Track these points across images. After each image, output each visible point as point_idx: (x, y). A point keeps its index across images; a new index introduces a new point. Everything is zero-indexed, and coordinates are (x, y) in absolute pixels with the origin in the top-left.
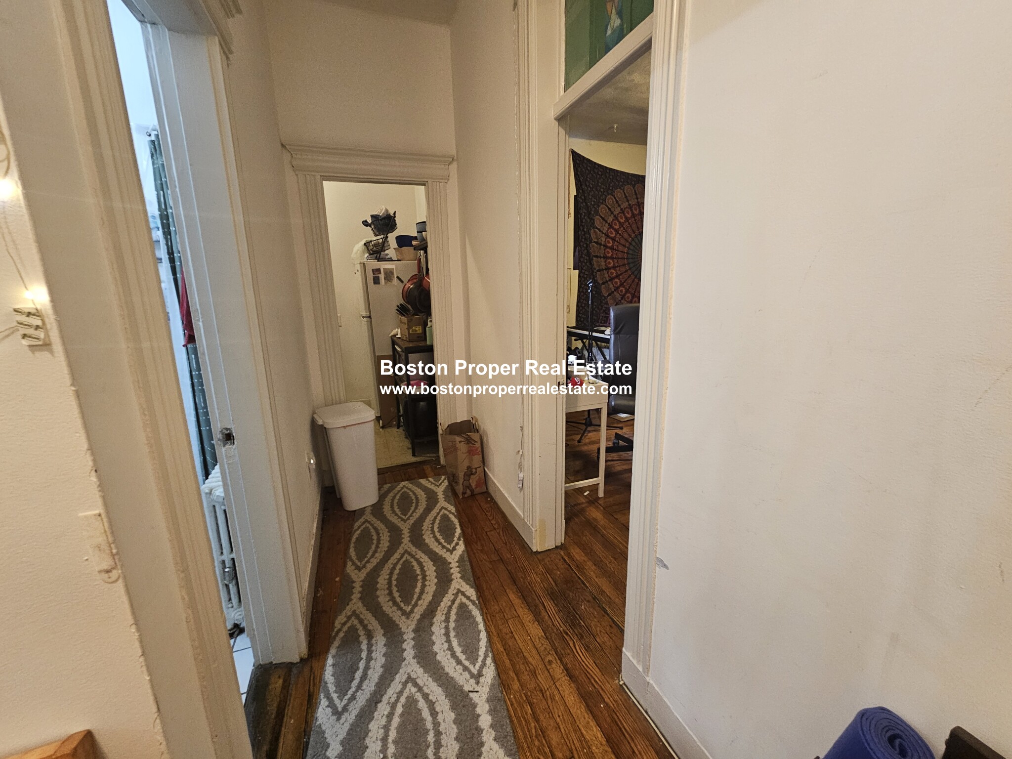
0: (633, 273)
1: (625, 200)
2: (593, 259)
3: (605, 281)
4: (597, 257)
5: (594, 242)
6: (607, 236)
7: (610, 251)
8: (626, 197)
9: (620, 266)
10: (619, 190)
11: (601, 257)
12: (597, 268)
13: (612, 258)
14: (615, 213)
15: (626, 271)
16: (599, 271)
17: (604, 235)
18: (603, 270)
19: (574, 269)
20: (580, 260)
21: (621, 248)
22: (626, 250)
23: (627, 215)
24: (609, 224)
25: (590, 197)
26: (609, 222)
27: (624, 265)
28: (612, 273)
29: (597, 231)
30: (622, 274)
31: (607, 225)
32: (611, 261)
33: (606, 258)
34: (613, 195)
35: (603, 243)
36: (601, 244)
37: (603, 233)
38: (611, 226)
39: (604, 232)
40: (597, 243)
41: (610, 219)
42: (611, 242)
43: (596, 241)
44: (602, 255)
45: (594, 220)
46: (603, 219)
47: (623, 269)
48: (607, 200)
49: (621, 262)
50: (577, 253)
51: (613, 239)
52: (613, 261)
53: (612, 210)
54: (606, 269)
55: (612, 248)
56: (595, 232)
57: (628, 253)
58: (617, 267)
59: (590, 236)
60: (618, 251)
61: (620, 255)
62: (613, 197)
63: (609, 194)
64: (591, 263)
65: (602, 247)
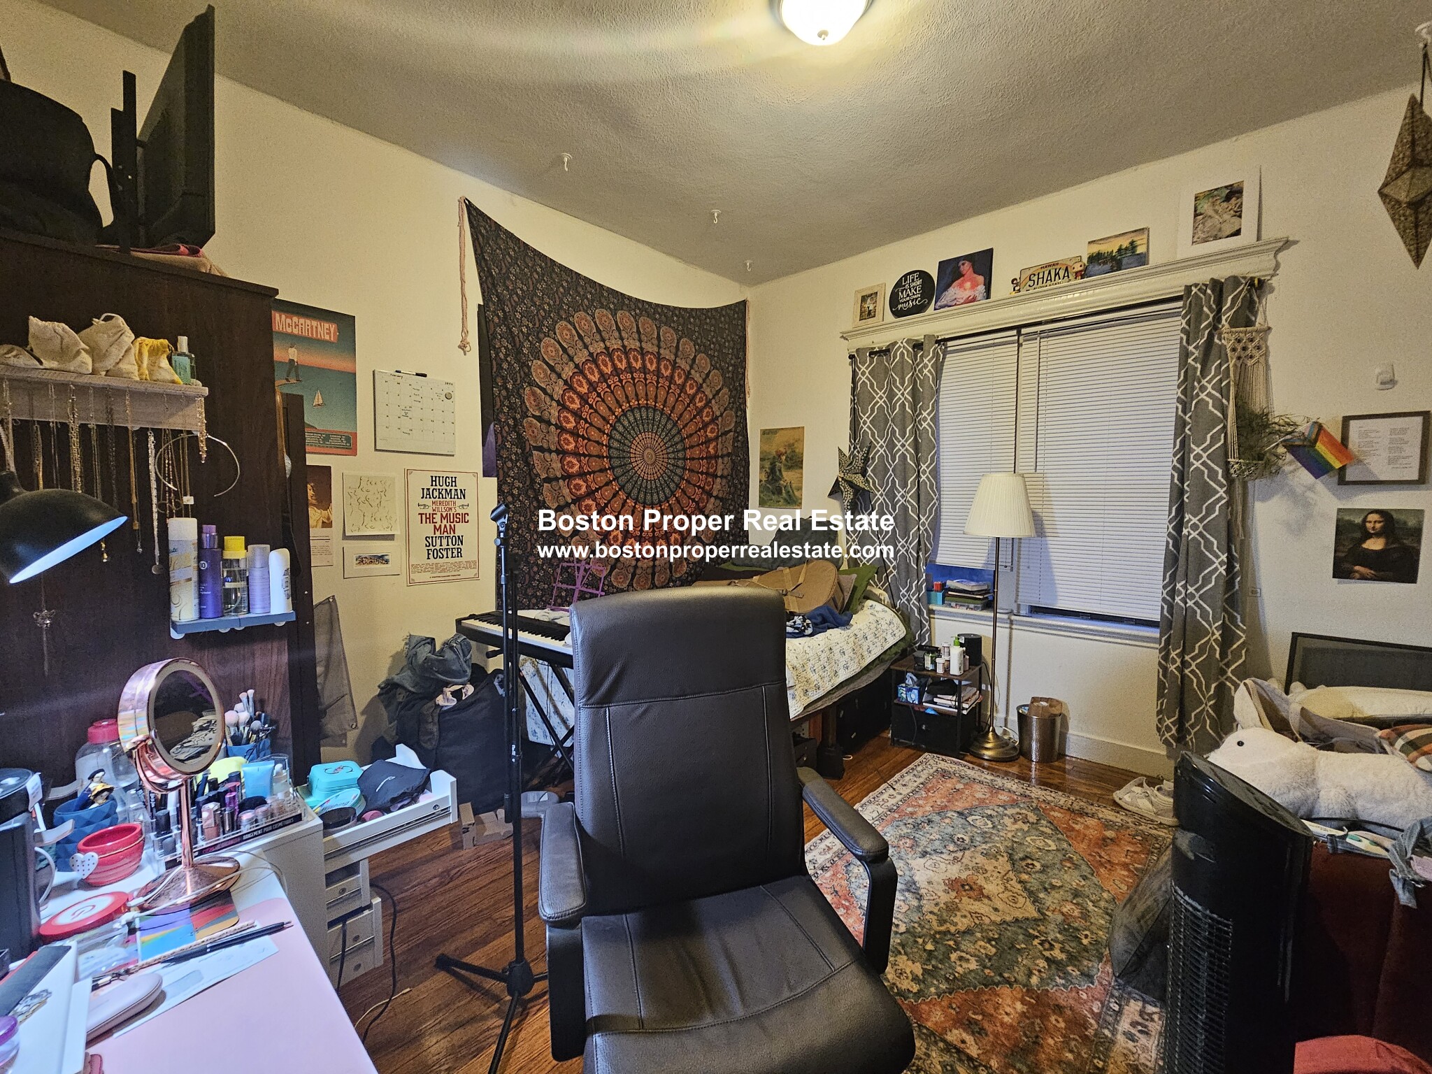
0: (622, 488)
1: (598, 337)
2: (531, 455)
3: (562, 503)
4: (541, 449)
5: (534, 416)
6: (563, 406)
7: (571, 440)
8: (599, 331)
9: (594, 472)
10: (582, 314)
11: (550, 451)
12: (544, 476)
13: (576, 454)
14: (576, 360)
15: (608, 483)
16: (548, 480)
17: (554, 404)
18: (557, 479)
19: (486, 474)
20: (499, 456)
21: (594, 434)
22: (605, 440)
23: (602, 367)
24: (566, 382)
25: (518, 316)
26: (564, 376)
27: (603, 470)
28: (578, 487)
29: (539, 391)
30: (600, 488)
31: (561, 382)
32: (575, 461)
33: (562, 453)
34: (570, 322)
35: (553, 421)
36: (549, 423)
37: (552, 398)
38: (569, 386)
39: (555, 397)
40: (539, 419)
41: (568, 372)
42: (572, 420)
43: (537, 414)
44: (553, 448)
45: (530, 368)
46: (552, 368)
47: (601, 479)
48: (557, 331)
49: (595, 464)
50: (491, 438)
51: (577, 415)
52: (580, 461)
53: (571, 352)
54: (563, 478)
55: (574, 433)
56: (534, 394)
57: (609, 447)
58: (589, 473)
59: (523, 402)
60: (589, 440)
61: (594, 449)
62: (569, 326)
63: (561, 319)
64: (527, 464)
65: (553, 428)
